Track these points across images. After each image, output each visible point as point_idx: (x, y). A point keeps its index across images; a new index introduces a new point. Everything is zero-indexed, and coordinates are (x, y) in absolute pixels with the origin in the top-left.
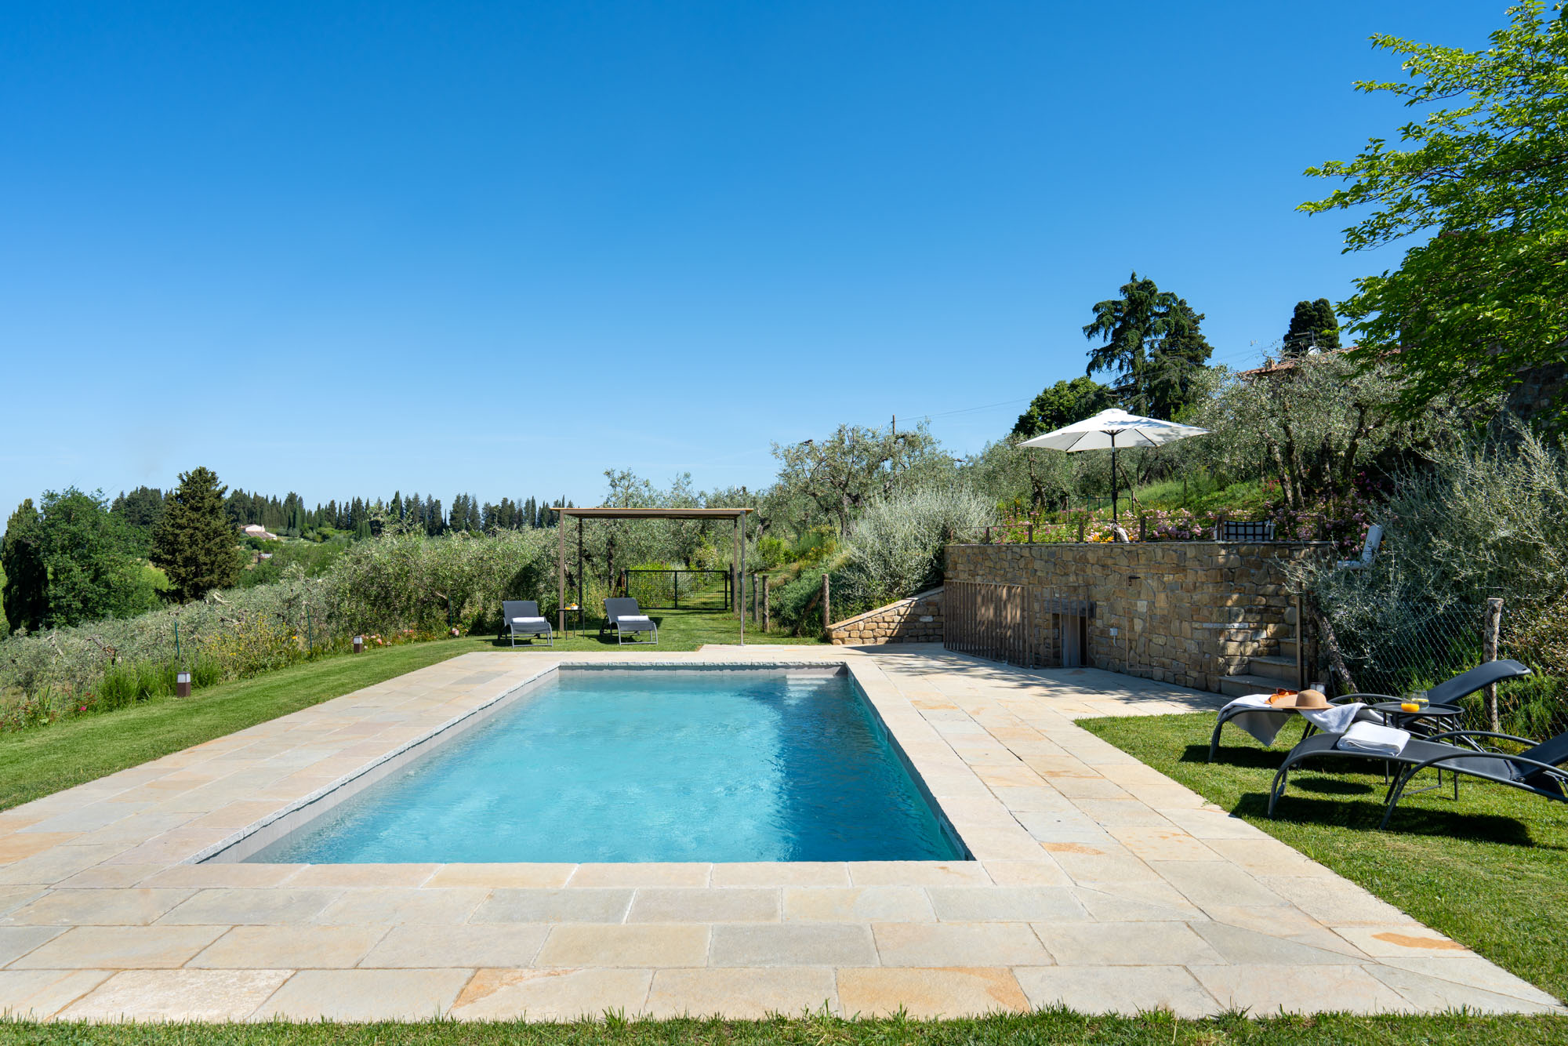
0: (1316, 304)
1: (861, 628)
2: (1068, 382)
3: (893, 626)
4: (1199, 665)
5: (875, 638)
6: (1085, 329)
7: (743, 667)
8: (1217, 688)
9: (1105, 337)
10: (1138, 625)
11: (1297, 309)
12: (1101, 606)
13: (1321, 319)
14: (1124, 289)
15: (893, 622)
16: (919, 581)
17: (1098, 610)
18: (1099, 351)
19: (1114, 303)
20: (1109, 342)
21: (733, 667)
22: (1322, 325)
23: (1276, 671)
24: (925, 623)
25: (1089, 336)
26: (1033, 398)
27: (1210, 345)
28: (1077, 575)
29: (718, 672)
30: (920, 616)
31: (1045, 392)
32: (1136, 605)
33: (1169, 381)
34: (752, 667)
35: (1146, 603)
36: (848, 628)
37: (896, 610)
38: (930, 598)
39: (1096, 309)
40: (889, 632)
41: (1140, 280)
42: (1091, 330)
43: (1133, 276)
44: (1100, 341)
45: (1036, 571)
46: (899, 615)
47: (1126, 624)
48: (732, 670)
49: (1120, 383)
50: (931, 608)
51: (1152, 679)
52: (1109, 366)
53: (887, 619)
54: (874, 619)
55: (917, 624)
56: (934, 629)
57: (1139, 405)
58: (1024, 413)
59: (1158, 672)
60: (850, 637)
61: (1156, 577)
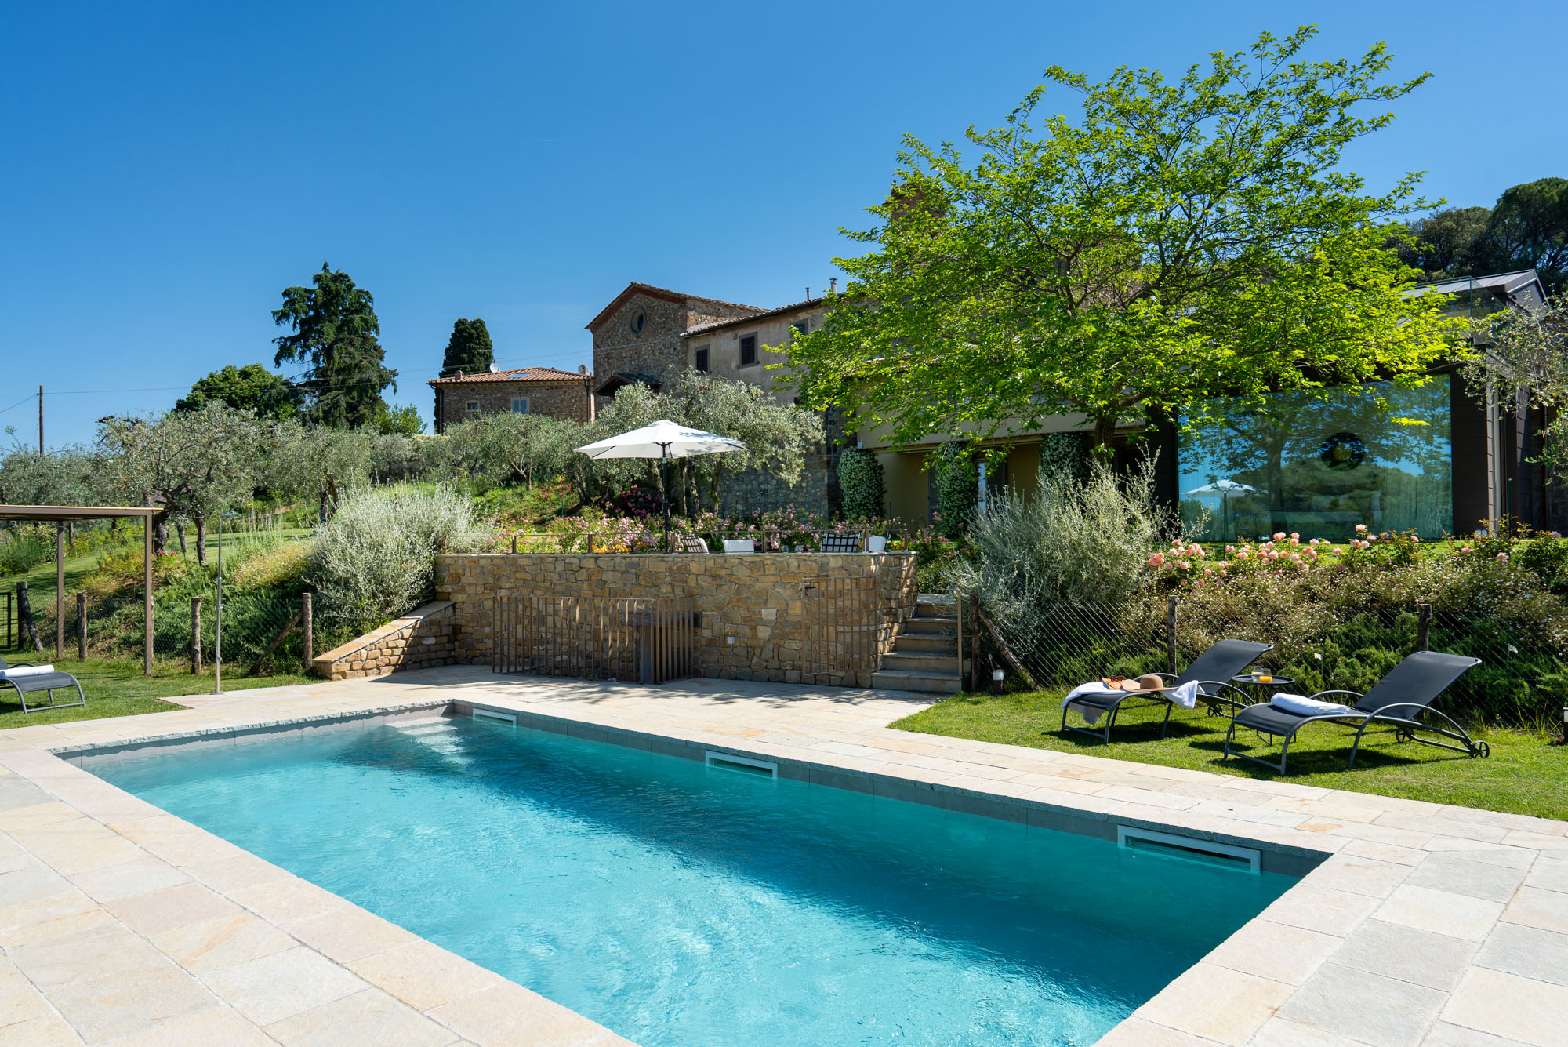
0: (474, 322)
1: (364, 657)
2: (239, 368)
3: (398, 651)
4: (843, 664)
5: (378, 668)
6: (275, 313)
7: (330, 721)
8: (869, 684)
9: (294, 326)
10: (764, 633)
11: (457, 325)
12: (707, 616)
13: (478, 338)
14: (317, 279)
15: (397, 647)
16: (416, 597)
17: (705, 620)
18: (286, 339)
19: (306, 291)
20: (298, 332)
21: (316, 723)
22: (480, 344)
23: (913, 664)
24: (429, 645)
25: (277, 321)
26: (195, 382)
27: (383, 348)
28: (673, 586)
29: (296, 732)
30: (422, 637)
31: (212, 376)
32: (760, 613)
33: (369, 380)
34: (343, 719)
35: (775, 611)
36: (350, 658)
37: (397, 631)
38: (432, 617)
39: (286, 293)
40: (394, 660)
41: (333, 272)
42: (281, 316)
43: (325, 267)
44: (289, 329)
45: (605, 582)
46: (402, 638)
47: (747, 631)
48: (315, 726)
49: (310, 377)
50: (434, 628)
51: (784, 682)
52: (302, 357)
53: (390, 645)
54: (378, 646)
55: (420, 648)
56: (436, 652)
57: (337, 402)
58: (184, 398)
59: (793, 675)
60: (351, 669)
61: (788, 586)
